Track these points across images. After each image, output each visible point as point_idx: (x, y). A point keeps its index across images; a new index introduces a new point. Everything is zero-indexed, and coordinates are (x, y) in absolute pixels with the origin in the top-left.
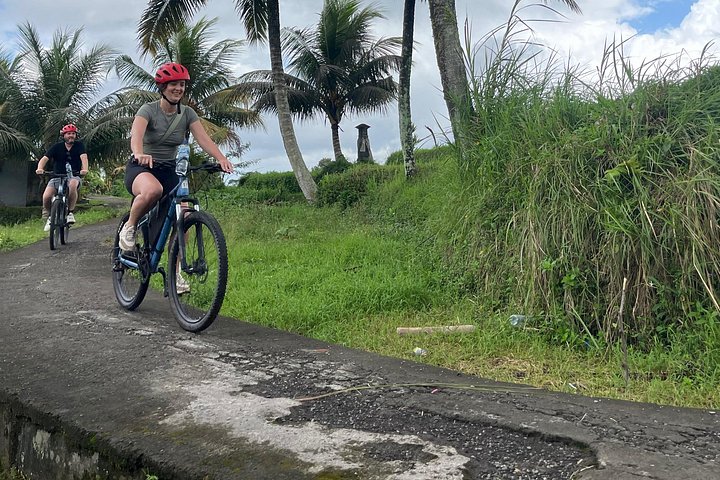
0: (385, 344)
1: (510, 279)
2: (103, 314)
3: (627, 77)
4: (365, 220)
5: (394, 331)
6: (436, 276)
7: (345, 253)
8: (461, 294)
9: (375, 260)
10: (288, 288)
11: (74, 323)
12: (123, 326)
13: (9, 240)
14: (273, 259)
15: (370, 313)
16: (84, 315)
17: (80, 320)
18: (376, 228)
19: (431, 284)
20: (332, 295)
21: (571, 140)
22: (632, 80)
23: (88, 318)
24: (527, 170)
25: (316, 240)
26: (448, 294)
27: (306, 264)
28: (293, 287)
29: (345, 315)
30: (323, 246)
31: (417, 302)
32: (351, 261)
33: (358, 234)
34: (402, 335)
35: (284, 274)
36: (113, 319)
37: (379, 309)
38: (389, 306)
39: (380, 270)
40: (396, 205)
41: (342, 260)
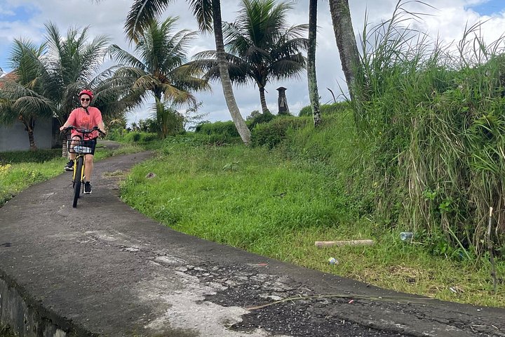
0: (307, 254)
1: (398, 204)
2: (103, 234)
3: (482, 52)
4: (286, 156)
5: (313, 244)
6: (341, 200)
7: (273, 183)
8: (361, 214)
9: (296, 188)
10: (234, 210)
11: (83, 242)
12: (118, 244)
13: (40, 175)
14: (222, 188)
15: (294, 229)
16: (89, 235)
17: (87, 239)
18: (295, 163)
19: (338, 206)
20: (266, 215)
21: (441, 100)
22: (486, 54)
23: (93, 237)
24: (408, 123)
25: (252, 173)
26: (351, 214)
27: (246, 191)
28: (237, 210)
29: (276, 231)
30: (257, 177)
31: (328, 221)
32: (278, 189)
33: (282, 169)
34: (319, 247)
35: (230, 200)
36: (110, 238)
37: (300, 226)
38: (308, 225)
39: (300, 195)
40: (308, 145)
41: (272, 188)
